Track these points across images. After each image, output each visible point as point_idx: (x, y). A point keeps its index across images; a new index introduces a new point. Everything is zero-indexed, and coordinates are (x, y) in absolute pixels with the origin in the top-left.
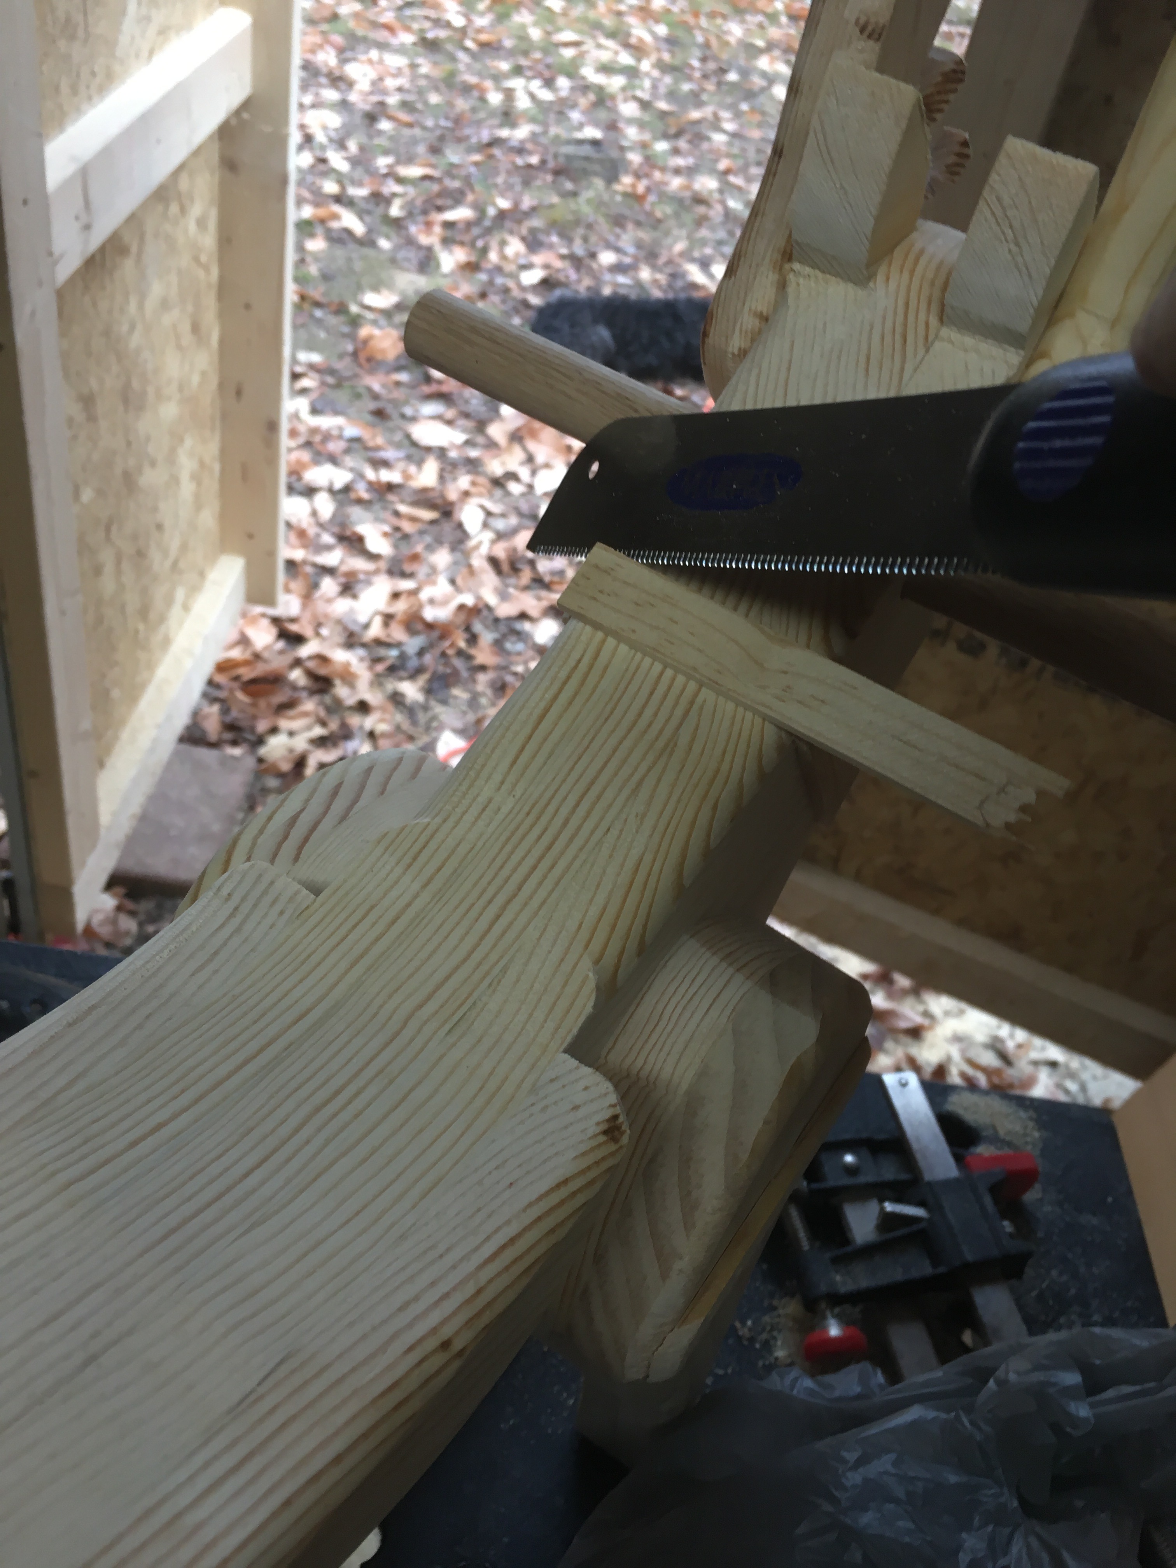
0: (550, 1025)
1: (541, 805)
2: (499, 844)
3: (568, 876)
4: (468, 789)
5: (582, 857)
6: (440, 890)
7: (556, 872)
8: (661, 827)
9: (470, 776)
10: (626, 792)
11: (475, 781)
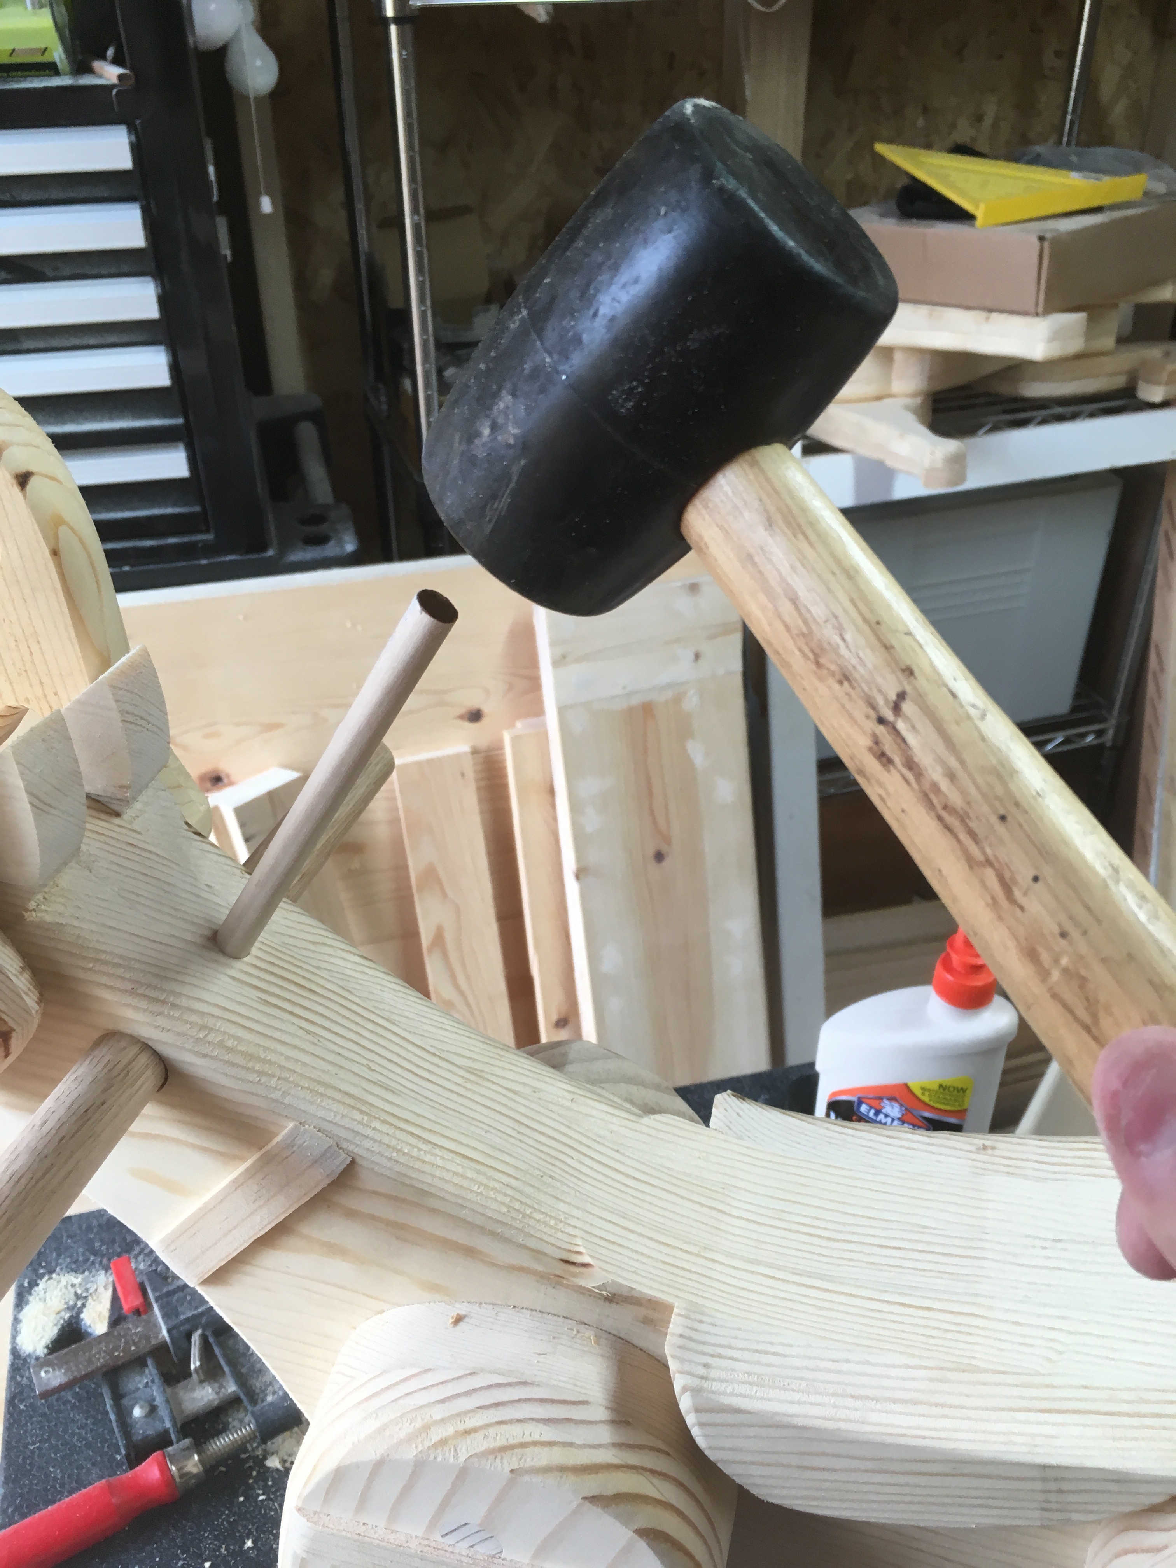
1: (543, 1156)
2: (580, 1183)
3: (590, 1135)
4: (543, 1213)
5: (574, 1126)
6: (630, 1220)
7: (590, 1143)
8: (536, 1076)
9: (531, 1212)
10: (517, 1098)
11: (534, 1208)
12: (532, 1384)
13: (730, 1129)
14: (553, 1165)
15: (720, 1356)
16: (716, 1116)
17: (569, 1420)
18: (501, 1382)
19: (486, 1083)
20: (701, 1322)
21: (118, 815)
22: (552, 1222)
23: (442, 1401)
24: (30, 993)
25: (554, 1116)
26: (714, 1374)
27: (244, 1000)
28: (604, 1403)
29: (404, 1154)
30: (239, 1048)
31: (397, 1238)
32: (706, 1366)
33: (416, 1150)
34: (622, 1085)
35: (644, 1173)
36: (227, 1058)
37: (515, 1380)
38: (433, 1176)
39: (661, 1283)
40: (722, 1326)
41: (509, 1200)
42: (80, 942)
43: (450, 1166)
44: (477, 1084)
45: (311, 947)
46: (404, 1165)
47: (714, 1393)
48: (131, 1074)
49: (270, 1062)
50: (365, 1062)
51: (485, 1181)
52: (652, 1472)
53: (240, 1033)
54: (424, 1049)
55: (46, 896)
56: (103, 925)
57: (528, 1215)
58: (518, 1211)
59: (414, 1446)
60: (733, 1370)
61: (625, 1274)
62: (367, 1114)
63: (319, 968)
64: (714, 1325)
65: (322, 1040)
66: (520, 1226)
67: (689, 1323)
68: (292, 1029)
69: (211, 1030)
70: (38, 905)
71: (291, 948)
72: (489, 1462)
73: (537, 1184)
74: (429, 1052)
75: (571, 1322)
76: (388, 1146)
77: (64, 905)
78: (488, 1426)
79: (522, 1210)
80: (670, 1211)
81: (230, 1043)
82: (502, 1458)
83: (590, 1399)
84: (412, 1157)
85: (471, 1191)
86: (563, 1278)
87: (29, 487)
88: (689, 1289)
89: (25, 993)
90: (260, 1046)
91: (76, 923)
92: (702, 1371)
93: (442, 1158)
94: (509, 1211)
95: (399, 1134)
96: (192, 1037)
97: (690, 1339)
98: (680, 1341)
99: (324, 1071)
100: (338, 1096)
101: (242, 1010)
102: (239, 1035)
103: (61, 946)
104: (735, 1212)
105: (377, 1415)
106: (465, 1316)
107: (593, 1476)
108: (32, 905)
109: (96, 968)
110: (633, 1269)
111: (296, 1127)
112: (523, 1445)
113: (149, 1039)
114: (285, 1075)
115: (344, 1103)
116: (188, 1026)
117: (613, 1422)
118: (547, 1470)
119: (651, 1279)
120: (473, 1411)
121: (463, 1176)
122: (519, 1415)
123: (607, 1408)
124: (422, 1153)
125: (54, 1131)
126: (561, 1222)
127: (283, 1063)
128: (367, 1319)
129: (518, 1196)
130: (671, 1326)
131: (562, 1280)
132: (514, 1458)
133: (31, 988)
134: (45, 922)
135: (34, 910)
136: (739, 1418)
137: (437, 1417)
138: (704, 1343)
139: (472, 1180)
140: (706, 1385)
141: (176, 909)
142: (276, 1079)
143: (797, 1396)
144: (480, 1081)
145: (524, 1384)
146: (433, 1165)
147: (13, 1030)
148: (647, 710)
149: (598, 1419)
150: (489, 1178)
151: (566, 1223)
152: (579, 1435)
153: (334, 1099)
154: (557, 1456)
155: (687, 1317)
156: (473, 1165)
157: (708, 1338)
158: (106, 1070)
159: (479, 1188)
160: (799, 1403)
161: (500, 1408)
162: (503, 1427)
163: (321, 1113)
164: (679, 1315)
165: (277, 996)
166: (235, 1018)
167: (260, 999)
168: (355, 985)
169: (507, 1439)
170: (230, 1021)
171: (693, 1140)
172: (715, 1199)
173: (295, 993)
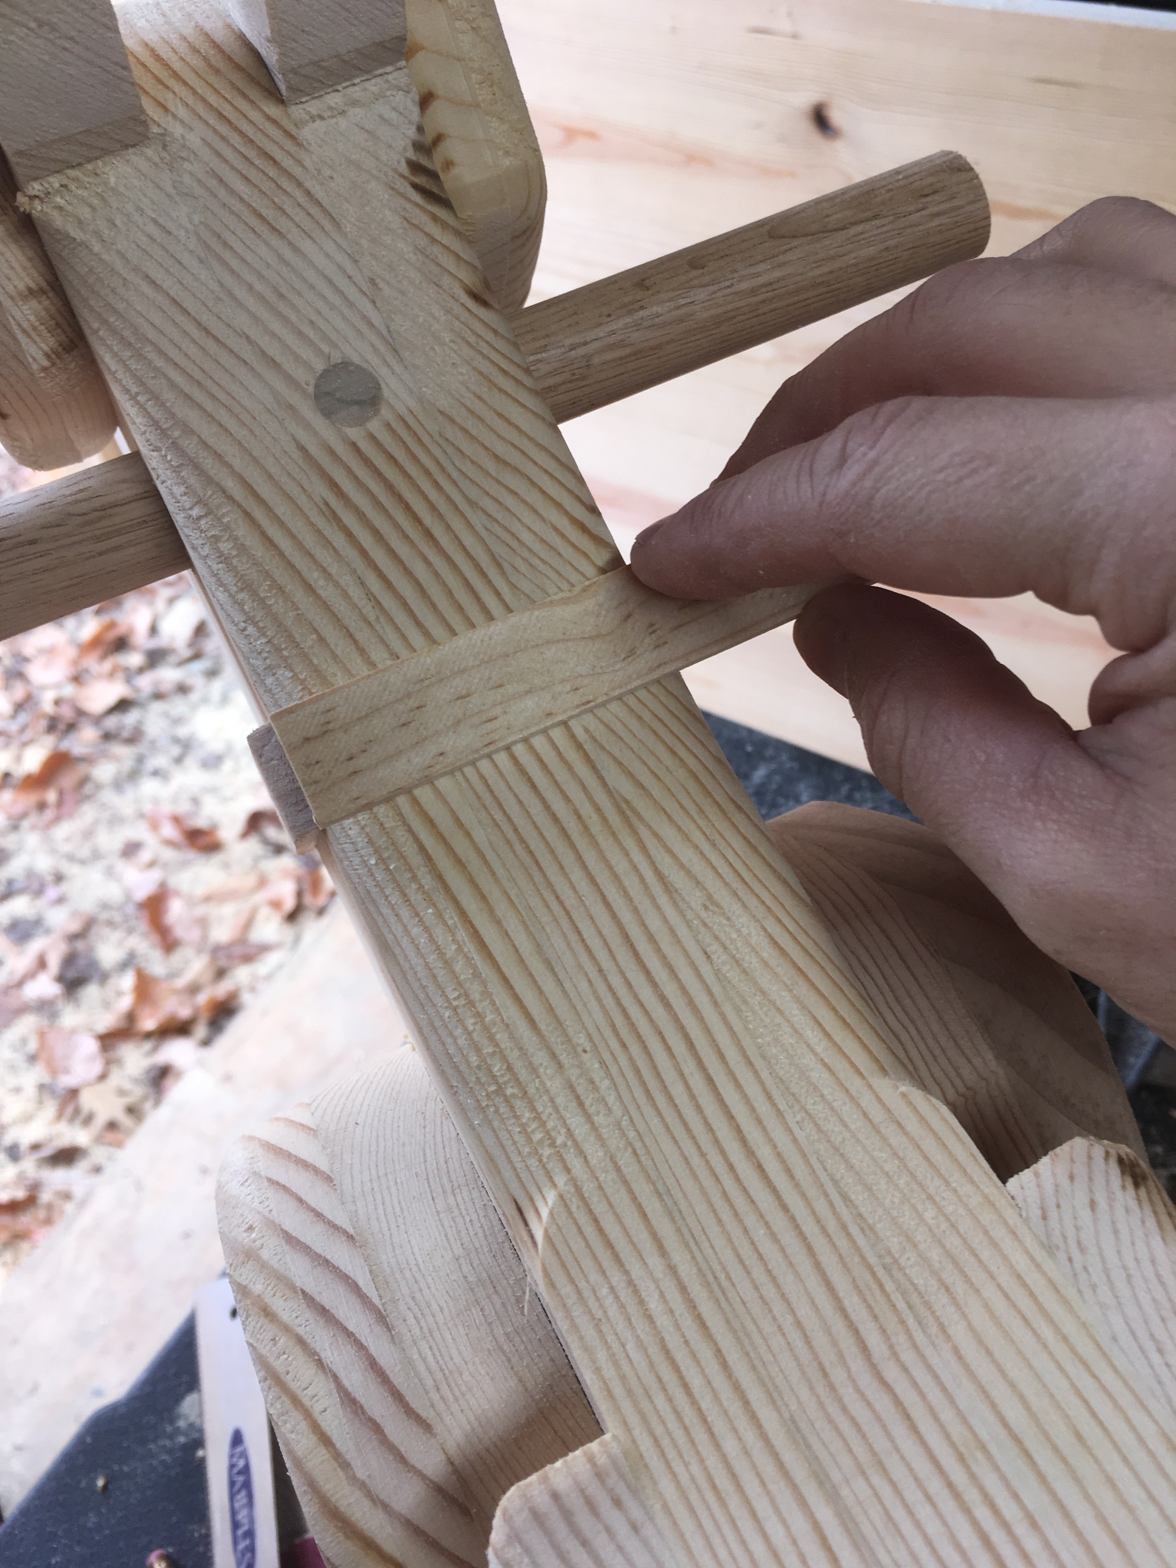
0: (956, 1178)
1: (619, 1021)
2: (648, 1110)
3: (746, 1042)
4: (533, 1109)
5: (727, 1009)
6: (678, 1230)
7: (732, 1054)
8: (737, 885)
9: (513, 1095)
10: (663, 900)
11: (526, 1093)
12: (389, 1328)
13: (1044, 1218)
14: (624, 1045)
16: (1037, 1175)
17: (377, 1428)
18: (361, 1284)
19: (629, 843)
20: (617, 1503)
21: (280, 100)
22: (537, 1136)
25: (706, 970)
27: (295, 491)
29: (387, 869)
30: (235, 562)
33: (408, 875)
37: (376, 1300)
39: (623, 1378)
41: (490, 1050)
45: (491, 466)
51: (476, 996)
55: (71, 185)
56: (138, 270)
57: (505, 1096)
58: (494, 1077)
61: (577, 1312)
63: (472, 503)
64: (635, 1528)
65: (382, 619)
66: (484, 1102)
67: (594, 1489)
70: (48, 193)
71: (450, 450)
73: (564, 1058)
77: (93, 208)
78: (287, 1329)
80: (769, 1272)
83: (438, 1428)
84: (395, 881)
85: (444, 995)
88: (659, 1430)
90: (268, 575)
91: (97, 247)
94: (479, 1067)
97: (567, 1515)
98: (543, 1501)
101: (282, 509)
102: (248, 543)
104: (891, 1373)
108: (35, 188)
110: (599, 1314)
112: (298, 1400)
117: (438, 1489)
119: (613, 1355)
120: (292, 1287)
122: (331, 1354)
123: (449, 1461)
124: (414, 886)
126: (553, 1145)
129: (513, 1055)
130: (559, 1464)
138: (585, 1543)
139: (455, 976)
141: (282, 296)
142: (264, 640)
144: (622, 831)
145: (382, 1318)
146: (417, 915)
150: (486, 994)
152: (369, 1462)
155: (600, 1475)
161: (323, 1321)
162: (298, 1350)
164: (594, 1458)
165: (361, 516)
166: (259, 514)
167: (327, 504)
168: (519, 563)
169: (288, 1373)
170: (247, 514)
171: (947, 1183)
172: (876, 1318)
173: (397, 526)
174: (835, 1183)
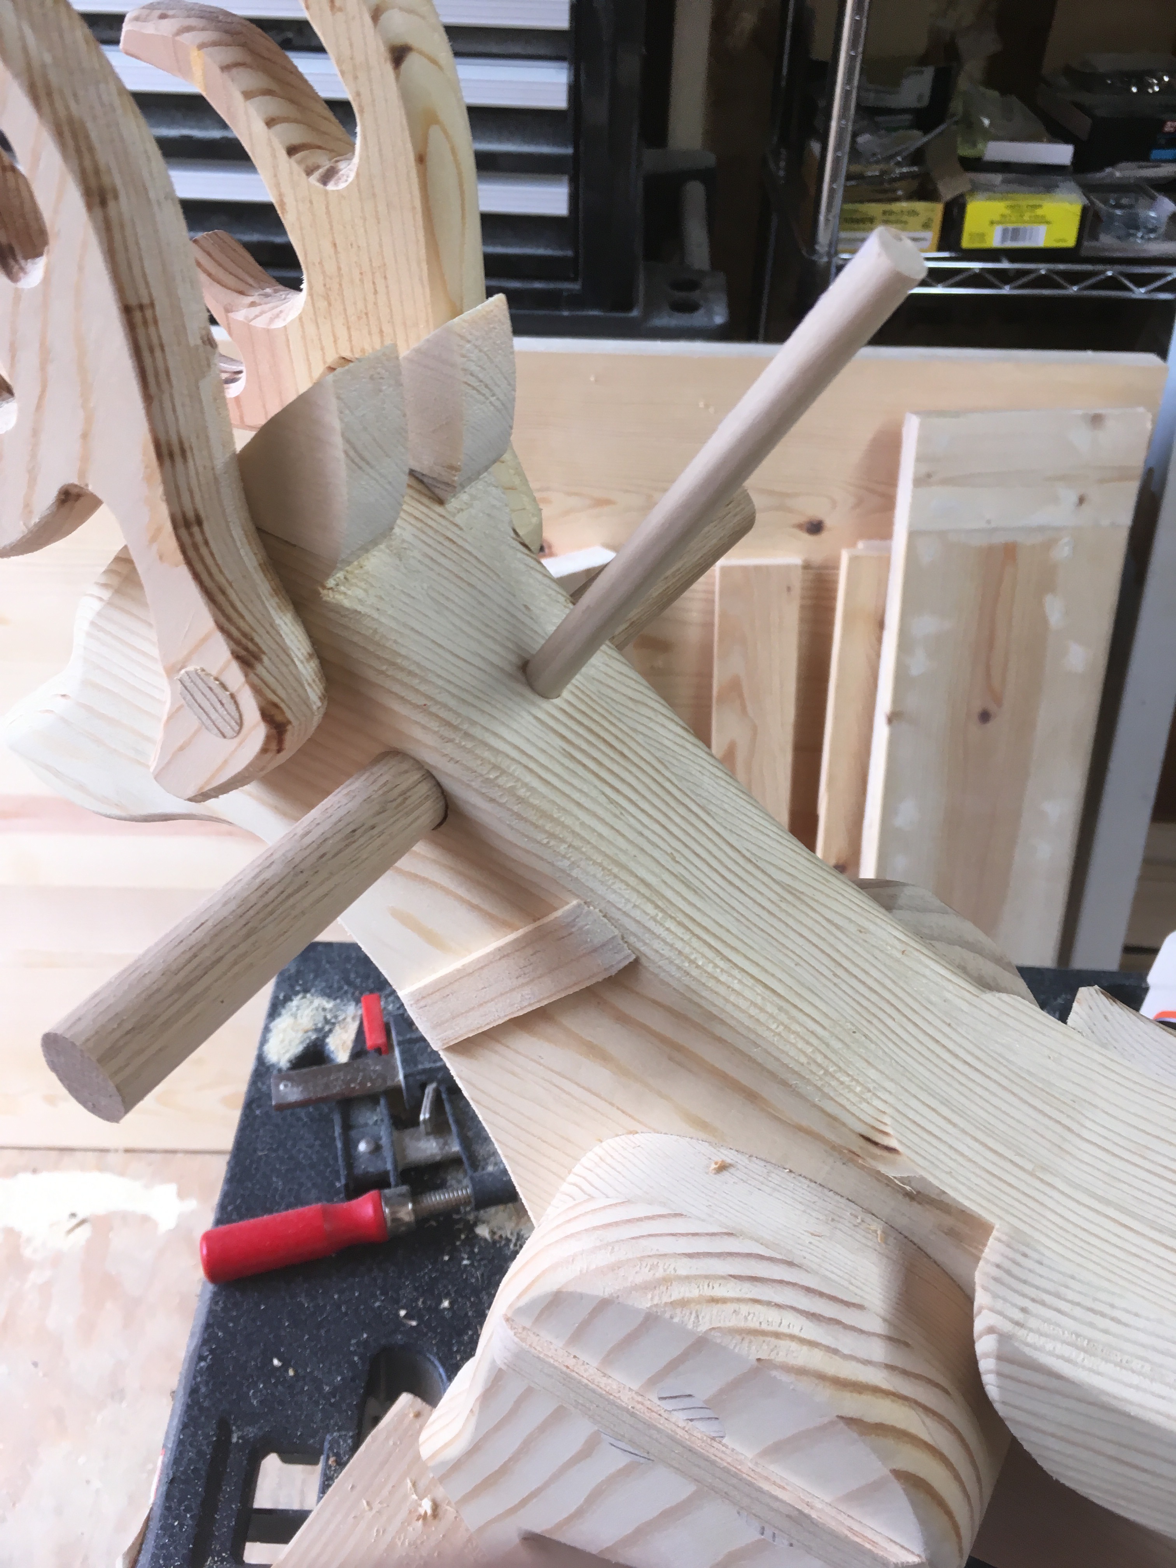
1: (859, 1009)
3: (919, 997)
4: (849, 1075)
5: (902, 984)
7: (918, 1007)
8: (867, 914)
9: (834, 1071)
10: (839, 934)
11: (840, 1067)
12: (799, 1266)
13: (1093, 1032)
14: (869, 1021)
15: (1043, 1304)
16: (1077, 1013)
17: (838, 1322)
18: (762, 1254)
19: (804, 908)
20: (1025, 1255)
21: (441, 502)
22: (859, 1090)
23: (690, 1256)
24: (313, 685)
25: (879, 965)
26: (1033, 1323)
27: (544, 746)
28: (882, 1313)
29: (698, 967)
30: (531, 800)
31: (671, 1059)
32: (1024, 1310)
33: (711, 965)
34: (958, 948)
35: (978, 1058)
36: (516, 808)
37: (779, 1257)
38: (727, 1000)
39: (981, 1195)
40: (1050, 1268)
41: (811, 1050)
42: (377, 638)
43: (747, 993)
44: (794, 906)
45: (631, 704)
46: (695, 979)
47: (1028, 1345)
48: (408, 802)
49: (564, 826)
50: (669, 850)
51: (787, 1021)
52: (926, 1409)
53: (536, 783)
54: (739, 852)
55: (349, 576)
56: (405, 625)
57: (830, 1074)
58: (819, 1065)
59: (649, 1296)
60: (1059, 1325)
61: (937, 1173)
62: (662, 910)
63: (634, 730)
64: (1041, 1263)
65: (623, 813)
66: (819, 1084)
67: (1011, 1254)
68: (594, 793)
69: (503, 772)
70: (337, 585)
71: (609, 701)
72: (734, 1341)
73: (848, 1040)
74: (744, 856)
75: (855, 1207)
76: (680, 953)
77: (365, 591)
78: (739, 1300)
79: (824, 1065)
80: (1002, 1111)
81: (522, 792)
82: (750, 1342)
83: (866, 1304)
84: (706, 972)
85: (768, 1029)
86: (858, 1156)
87: (404, 66)
88: (1014, 1212)
89: (309, 684)
90: (553, 802)
91: (376, 615)
92: (1018, 1316)
93: (740, 981)
94: (809, 1063)
95: (695, 943)
96: (481, 775)
97: (1008, 1272)
98: (996, 1272)
99: (621, 850)
100: (632, 881)
101: (542, 759)
102: (534, 785)
103: (355, 639)
104: (1086, 1134)
105: (613, 1248)
106: (731, 1165)
107: (855, 1395)
108: (331, 583)
109: (389, 673)
110: (949, 1169)
111: (579, 906)
112: (777, 1335)
113: (435, 768)
114: (577, 843)
115: (638, 892)
116: (479, 762)
117: (889, 1339)
118: (801, 1372)
119: (968, 1187)
120: (723, 1277)
121: (762, 1009)
122: (778, 1299)
123: (885, 1320)
124: (718, 970)
125: (315, 845)
126: (869, 1091)
127: (578, 829)
128: (617, 1135)
129: (823, 1048)
130: (987, 1250)
131: (856, 1158)
132: (765, 1347)
133: (317, 680)
134: (342, 606)
135: (331, 588)
136: (1054, 1383)
137: (682, 1272)
138: (1025, 1282)
139: (771, 1016)
140: (1020, 1333)
141: (487, 625)
142: (566, 846)
143: (1135, 1380)
144: (797, 903)
145: (791, 1264)
146: (729, 987)
147: (289, 722)
148: (1010, 551)
149: (872, 1330)
150: (792, 1018)
151: (874, 1094)
152: (847, 1343)
153: (628, 885)
154: (816, 1360)
155: (1008, 1246)
156: (775, 998)
157: (1031, 1278)
158: (381, 792)
159: (778, 1027)
160: (1137, 1388)
161: (758, 1284)
162: (758, 1307)
163: (612, 897)
164: (999, 1240)
165: (583, 751)
166: (532, 765)
167: (564, 750)
168: (672, 760)
169: (760, 1323)
170: (526, 767)
171: (1044, 1035)
172: (1062, 1112)
173: (604, 753)
174: (1000, 1055)
